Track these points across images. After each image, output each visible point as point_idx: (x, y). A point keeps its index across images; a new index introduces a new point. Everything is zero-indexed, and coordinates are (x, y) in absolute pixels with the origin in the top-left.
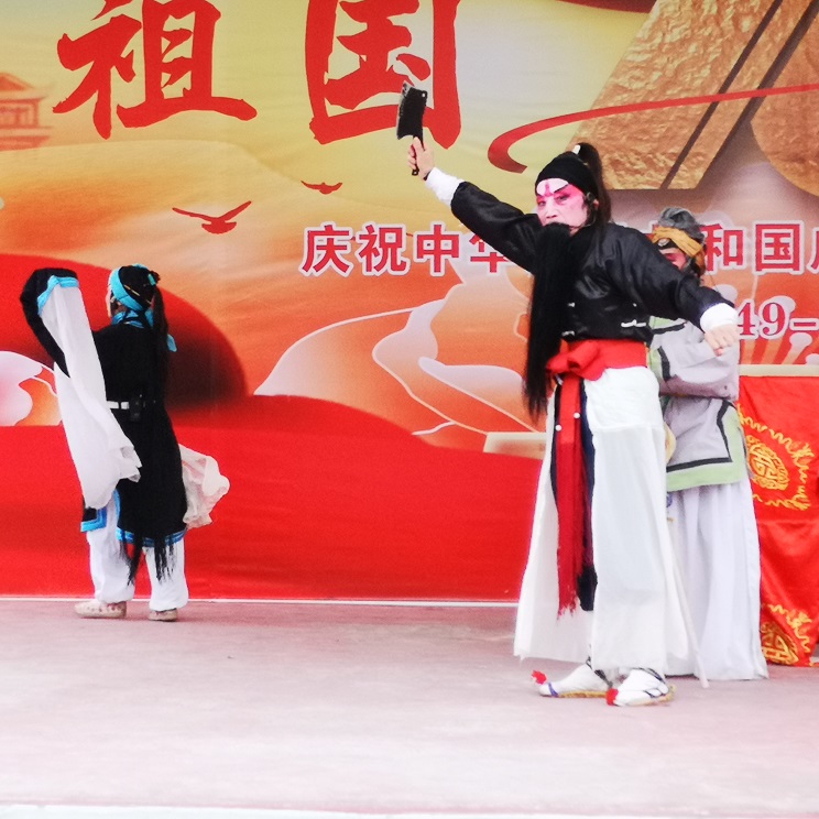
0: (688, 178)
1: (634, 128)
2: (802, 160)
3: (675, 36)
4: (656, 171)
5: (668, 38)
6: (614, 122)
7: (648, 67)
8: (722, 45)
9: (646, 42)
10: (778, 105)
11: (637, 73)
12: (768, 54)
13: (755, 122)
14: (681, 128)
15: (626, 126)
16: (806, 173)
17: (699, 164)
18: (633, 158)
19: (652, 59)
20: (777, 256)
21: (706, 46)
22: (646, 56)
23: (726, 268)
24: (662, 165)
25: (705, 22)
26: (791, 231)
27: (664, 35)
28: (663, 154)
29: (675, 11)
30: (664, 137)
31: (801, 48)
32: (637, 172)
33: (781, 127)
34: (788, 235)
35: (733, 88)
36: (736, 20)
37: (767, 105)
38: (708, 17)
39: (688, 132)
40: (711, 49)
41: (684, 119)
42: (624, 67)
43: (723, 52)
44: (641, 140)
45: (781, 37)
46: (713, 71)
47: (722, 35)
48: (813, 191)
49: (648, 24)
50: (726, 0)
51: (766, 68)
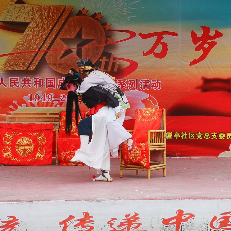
0: (32, 68)
1: (20, 57)
2: (56, 65)
3: (29, 38)
4: (25, 66)
6: (16, 56)
7: (23, 44)
8: (39, 41)
9: (23, 39)
10: (51, 53)
11: (21, 46)
12: (49, 43)
13: (46, 57)
14: (30, 58)
15: (18, 57)
16: (57, 68)
17: (34, 65)
18: (20, 63)
19: (24, 43)
20: (50, 85)
21: (35, 41)
23: (40, 87)
25: (35, 36)
26: (53, 80)
27: (27, 38)
28: (27, 63)
29: (29, 33)
30: (27, 59)
31: (55, 42)
32: (21, 67)
33: (51, 58)
34: (53, 81)
35: (41, 49)
36: (42, 35)
37: (48, 54)
38: (36, 34)
39: (32, 58)
40: (37, 41)
41: (31, 56)
42: (18, 44)
44: (22, 60)
45: (51, 39)
46: (37, 46)
47: (39, 39)
48: (58, 71)
49: (23, 35)
50: (40, 31)
51: (48, 46)
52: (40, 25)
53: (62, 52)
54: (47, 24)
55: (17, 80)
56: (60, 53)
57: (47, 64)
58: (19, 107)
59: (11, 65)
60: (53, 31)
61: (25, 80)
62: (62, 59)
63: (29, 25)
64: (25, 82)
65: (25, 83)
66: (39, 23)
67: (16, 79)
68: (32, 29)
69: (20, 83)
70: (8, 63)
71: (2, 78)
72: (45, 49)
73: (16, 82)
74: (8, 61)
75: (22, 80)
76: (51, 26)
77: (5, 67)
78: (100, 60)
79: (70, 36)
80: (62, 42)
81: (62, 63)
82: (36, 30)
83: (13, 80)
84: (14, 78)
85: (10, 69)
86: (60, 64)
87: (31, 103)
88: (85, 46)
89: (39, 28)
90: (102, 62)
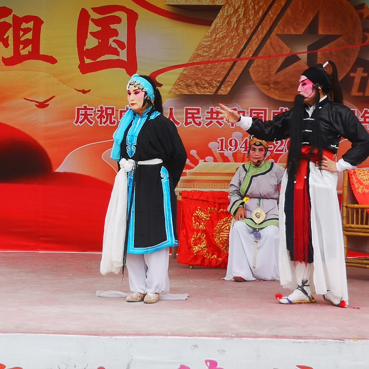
0: (225, 90)
1: (204, 71)
2: (268, 84)
3: (221, 35)
4: (212, 87)
5: (218, 36)
6: (197, 68)
7: (210, 47)
8: (238, 39)
9: (209, 37)
10: (259, 63)
11: (206, 49)
12: (256, 43)
13: (251, 69)
14: (222, 71)
15: (201, 70)
16: (270, 89)
17: (229, 85)
18: (204, 82)
19: (212, 44)
21: (232, 40)
22: (209, 43)
24: (214, 85)
25: (232, 30)
26: (263, 112)
27: (216, 35)
28: (215, 81)
29: (221, 26)
30: (216, 74)
31: (268, 41)
32: (205, 88)
33: (260, 72)
35: (242, 56)
36: (244, 30)
37: (255, 63)
38: (233, 28)
39: (225, 73)
40: (234, 41)
41: (224, 67)
42: (200, 47)
43: (239, 42)
44: (207, 75)
45: (261, 37)
46: (235, 49)
47: (238, 35)
48: (272, 96)
49: (210, 30)
50: (240, 22)
51: (255, 48)
52: (241, 11)
53: (281, 60)
54: (254, 8)
55: (198, 113)
56: (277, 61)
57: (253, 83)
58: (201, 162)
59: (188, 86)
60: (264, 21)
61: (212, 112)
62: (279, 73)
63: (221, 11)
64: (212, 116)
65: (212, 118)
66: (239, 7)
67: (196, 111)
68: (225, 18)
69: (203, 117)
70: (182, 81)
71: (171, 109)
72: (249, 55)
73: (195, 116)
74: (183, 78)
75: (208, 113)
76: (261, 13)
77: (176, 89)
78: (352, 75)
79: (295, 29)
80: (280, 41)
81: (280, 80)
82: (234, 20)
83: (190, 113)
84: (192, 108)
85: (186, 92)
86: (276, 83)
87: (222, 155)
88: (323, 48)
89: (239, 15)
90: (354, 78)
